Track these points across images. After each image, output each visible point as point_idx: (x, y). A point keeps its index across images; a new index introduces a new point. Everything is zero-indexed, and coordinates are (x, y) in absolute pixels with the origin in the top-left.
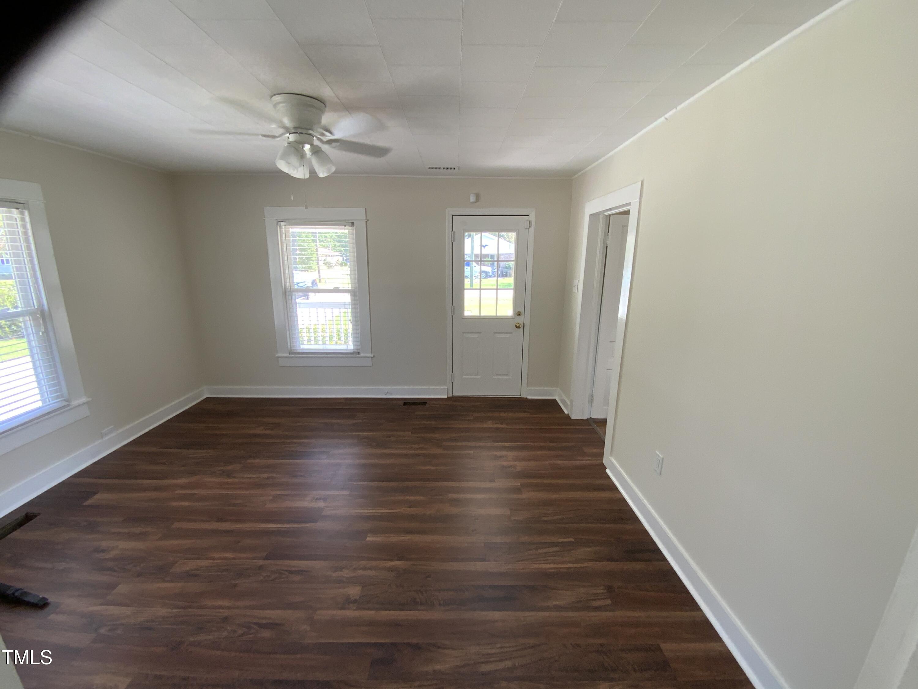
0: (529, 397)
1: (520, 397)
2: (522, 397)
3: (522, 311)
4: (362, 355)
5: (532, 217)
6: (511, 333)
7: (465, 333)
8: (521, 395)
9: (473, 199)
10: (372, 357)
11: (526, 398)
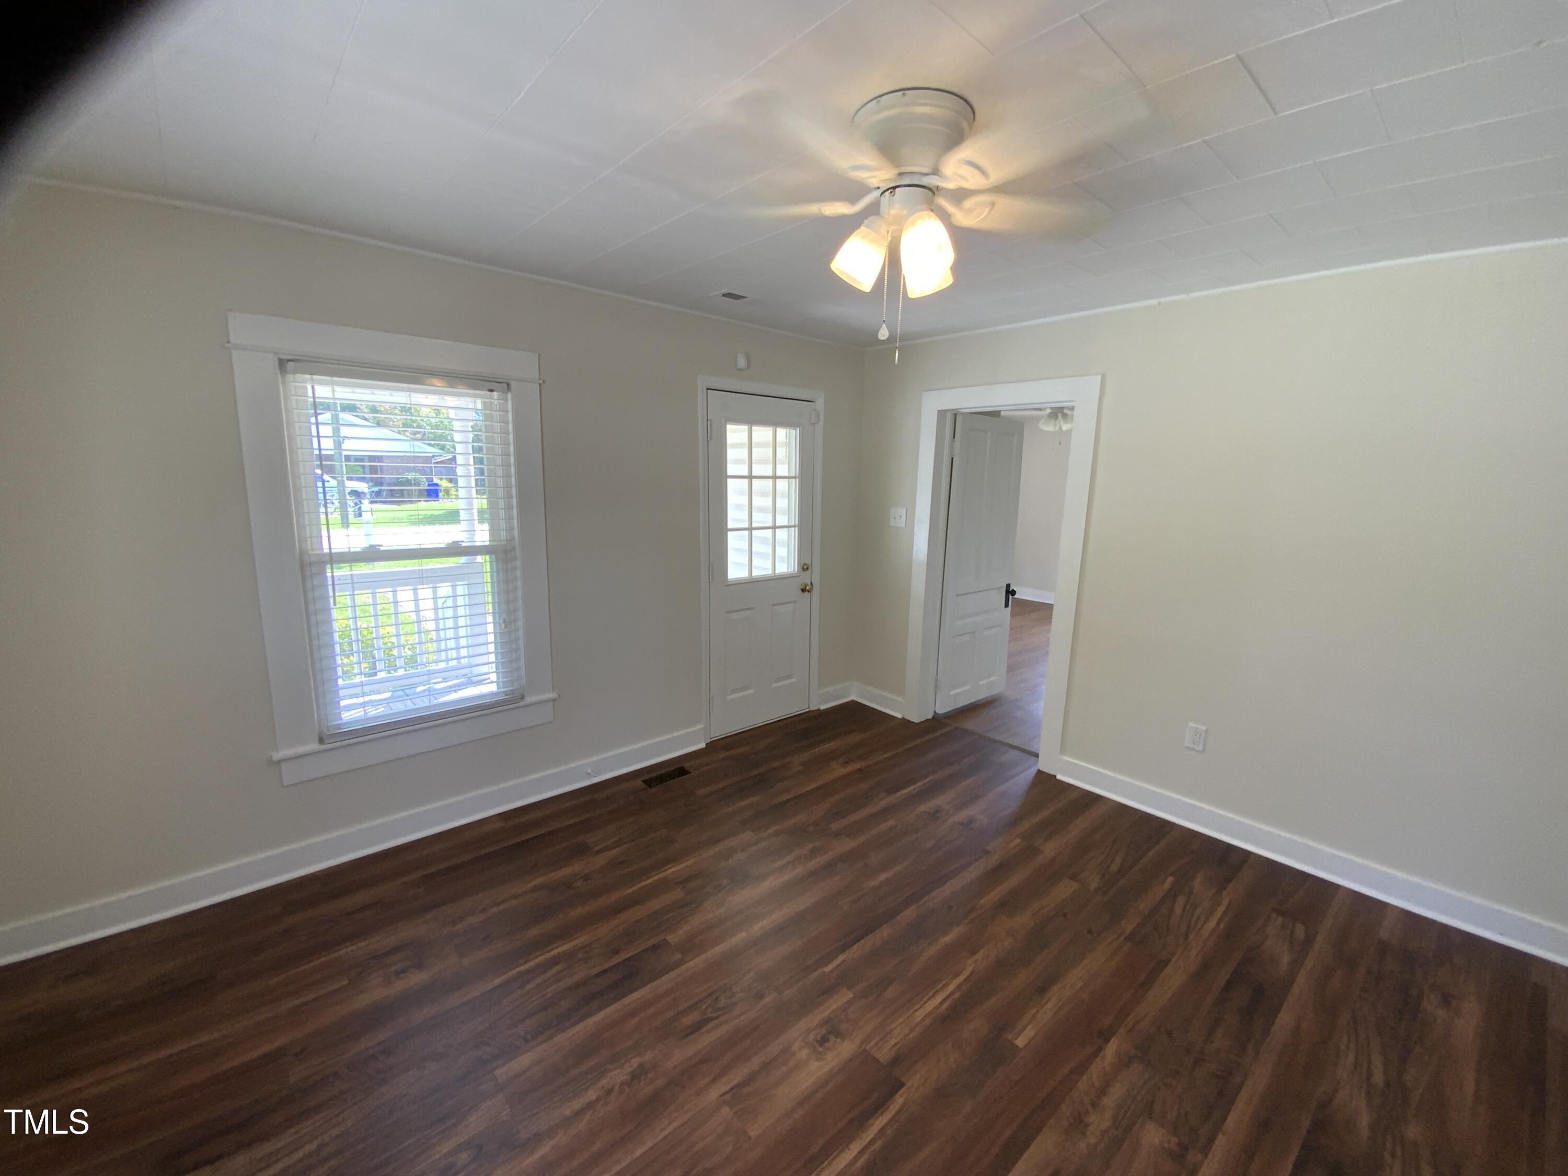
0: (823, 707)
1: (807, 710)
2: (812, 709)
3: (809, 562)
4: (528, 700)
5: (820, 404)
6: (795, 602)
7: (731, 612)
8: (809, 708)
9: (742, 363)
10: (554, 700)
11: (819, 710)
